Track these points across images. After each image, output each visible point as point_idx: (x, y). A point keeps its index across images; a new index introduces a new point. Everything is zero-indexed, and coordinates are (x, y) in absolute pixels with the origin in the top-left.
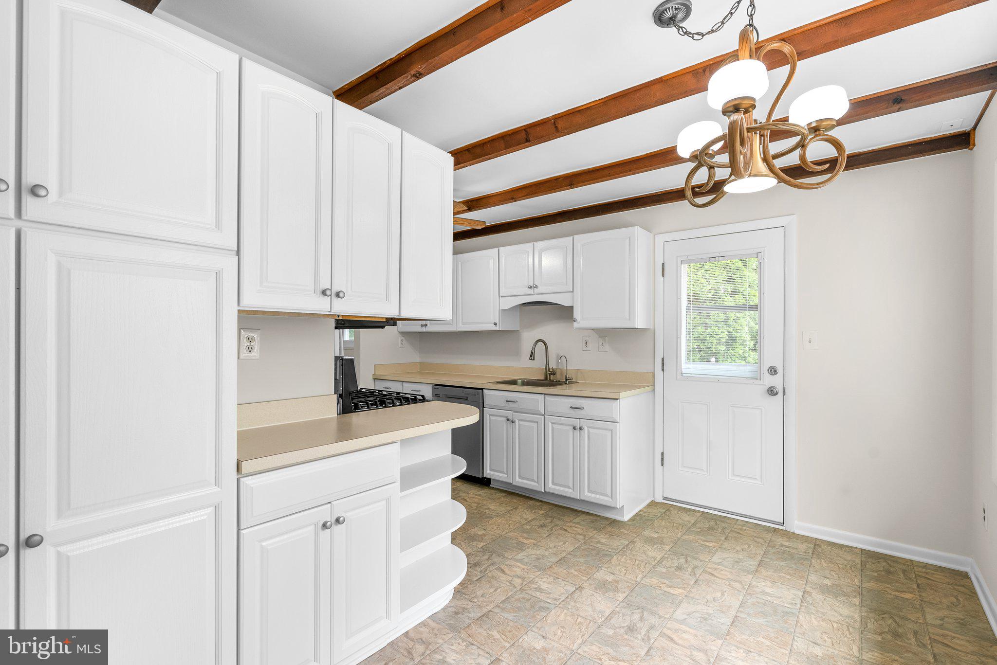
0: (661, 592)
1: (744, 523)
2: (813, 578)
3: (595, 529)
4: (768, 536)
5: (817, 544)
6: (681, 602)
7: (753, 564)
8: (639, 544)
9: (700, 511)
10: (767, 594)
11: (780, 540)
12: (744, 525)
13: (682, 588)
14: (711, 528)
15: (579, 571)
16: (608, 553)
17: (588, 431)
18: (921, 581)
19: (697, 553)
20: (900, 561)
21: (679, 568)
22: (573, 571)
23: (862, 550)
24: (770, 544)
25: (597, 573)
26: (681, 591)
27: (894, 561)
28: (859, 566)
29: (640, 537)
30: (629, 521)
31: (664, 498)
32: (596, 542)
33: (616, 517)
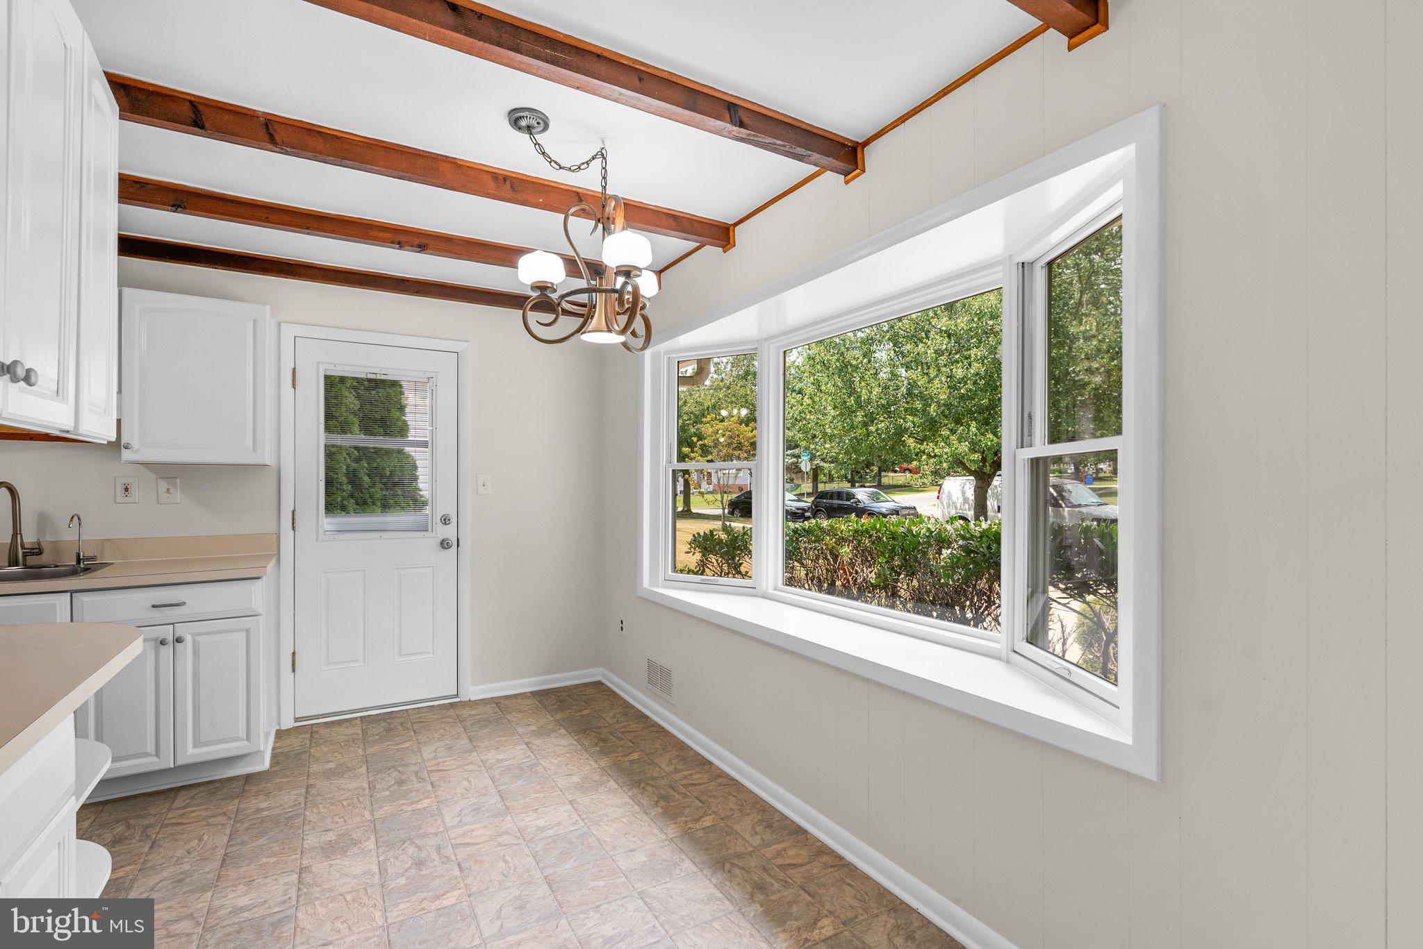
0: (409, 813)
1: (417, 711)
2: (520, 730)
3: (233, 798)
4: (451, 712)
5: (496, 702)
6: (439, 810)
7: (464, 742)
8: (322, 784)
9: (356, 718)
10: (502, 760)
11: (465, 712)
12: (418, 713)
13: (426, 798)
14: (388, 730)
15: (275, 854)
16: (289, 815)
17: (194, 641)
18: (584, 698)
19: (402, 760)
20: (560, 690)
21: (401, 783)
22: (265, 860)
23: (531, 693)
24: (460, 719)
25: (305, 842)
26: (428, 801)
27: (558, 692)
28: (540, 706)
29: (313, 777)
30: (271, 766)
31: (297, 720)
32: (254, 812)
33: (249, 769)
